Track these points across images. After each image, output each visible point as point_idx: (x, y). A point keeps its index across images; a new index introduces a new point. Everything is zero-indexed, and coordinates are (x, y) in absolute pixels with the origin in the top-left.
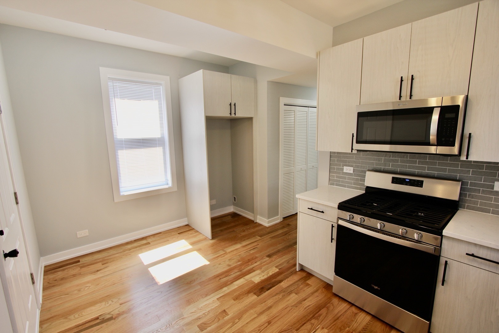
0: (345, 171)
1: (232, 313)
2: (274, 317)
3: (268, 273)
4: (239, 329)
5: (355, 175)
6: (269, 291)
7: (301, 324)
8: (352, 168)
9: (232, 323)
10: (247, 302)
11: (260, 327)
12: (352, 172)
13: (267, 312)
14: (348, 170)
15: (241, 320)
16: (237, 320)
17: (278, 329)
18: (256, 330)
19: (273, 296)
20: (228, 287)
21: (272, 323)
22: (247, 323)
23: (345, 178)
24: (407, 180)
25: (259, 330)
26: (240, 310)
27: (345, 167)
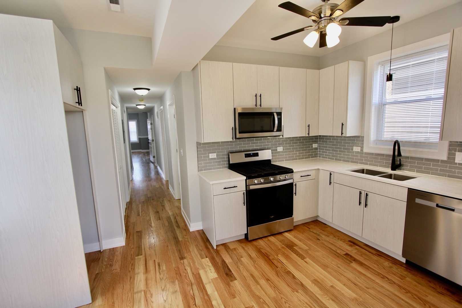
0: (210, 157)
1: (252, 302)
2: (263, 276)
3: (209, 266)
4: (271, 301)
5: (218, 159)
6: (232, 271)
7: (272, 264)
8: (215, 154)
9: (264, 305)
10: (241, 289)
11: (271, 286)
12: (215, 157)
13: (256, 278)
14: (213, 156)
15: (262, 297)
16: (261, 300)
17: (275, 276)
18: (274, 290)
19: (240, 270)
20: (212, 299)
21: (269, 278)
22: (266, 294)
23: (211, 163)
24: (252, 154)
25: (274, 288)
26: (249, 296)
27: (210, 155)
